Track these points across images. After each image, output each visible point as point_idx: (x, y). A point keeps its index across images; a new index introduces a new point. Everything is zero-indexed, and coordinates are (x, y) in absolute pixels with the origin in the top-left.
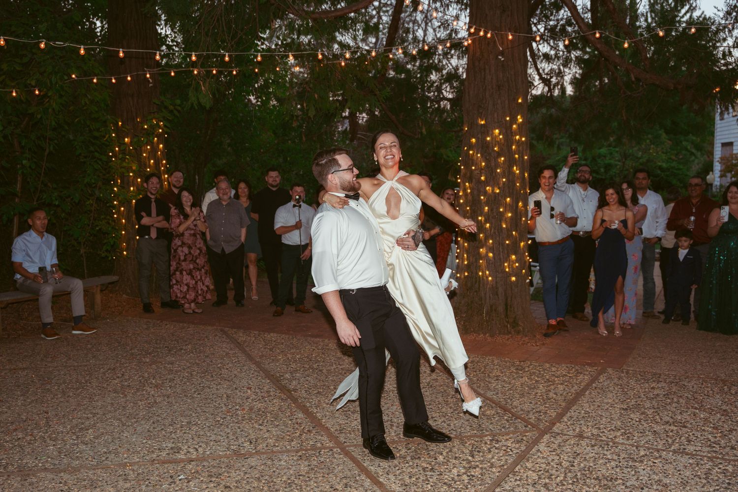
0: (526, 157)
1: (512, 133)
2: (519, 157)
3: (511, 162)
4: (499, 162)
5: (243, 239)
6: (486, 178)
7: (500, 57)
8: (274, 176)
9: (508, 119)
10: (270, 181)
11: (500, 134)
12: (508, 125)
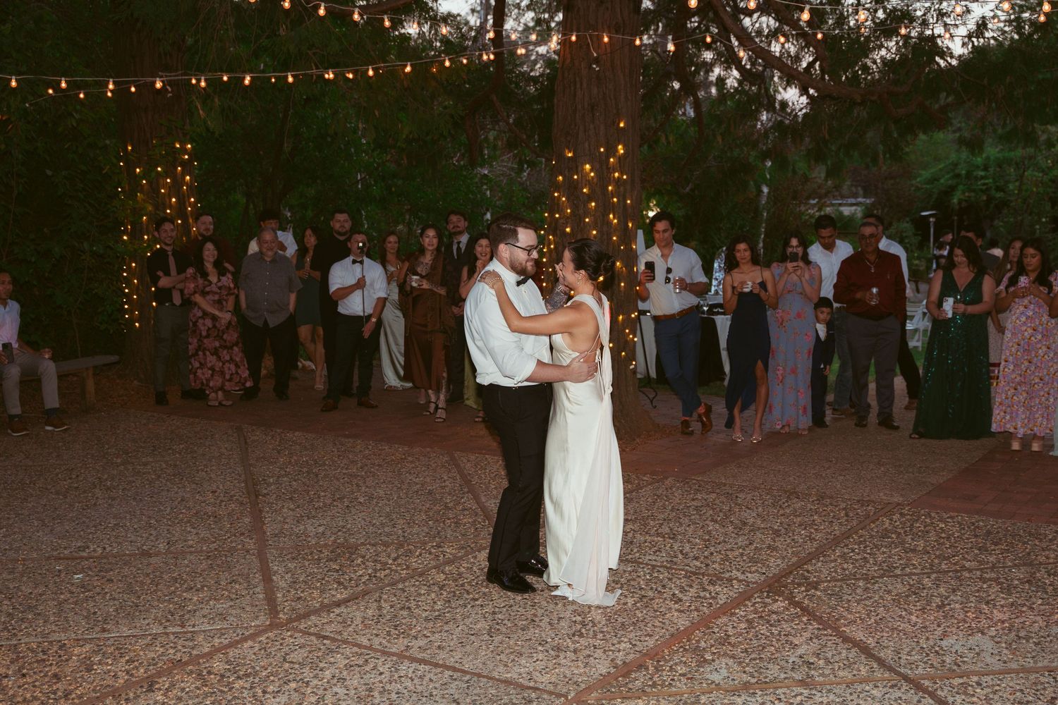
0: (629, 202)
1: (608, 169)
2: (618, 200)
3: (606, 207)
4: (589, 209)
5: (291, 307)
6: (572, 230)
7: (594, 66)
8: (342, 219)
9: (602, 150)
10: (337, 226)
11: (591, 170)
12: (604, 158)
